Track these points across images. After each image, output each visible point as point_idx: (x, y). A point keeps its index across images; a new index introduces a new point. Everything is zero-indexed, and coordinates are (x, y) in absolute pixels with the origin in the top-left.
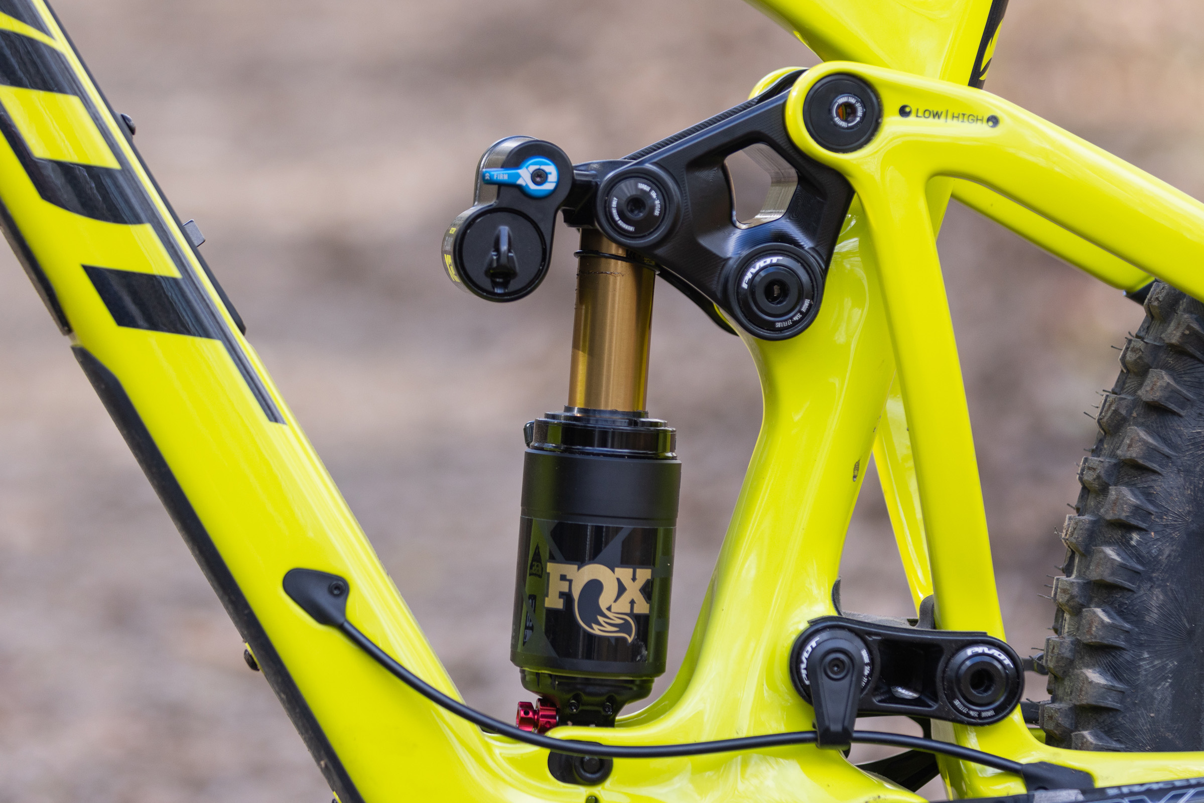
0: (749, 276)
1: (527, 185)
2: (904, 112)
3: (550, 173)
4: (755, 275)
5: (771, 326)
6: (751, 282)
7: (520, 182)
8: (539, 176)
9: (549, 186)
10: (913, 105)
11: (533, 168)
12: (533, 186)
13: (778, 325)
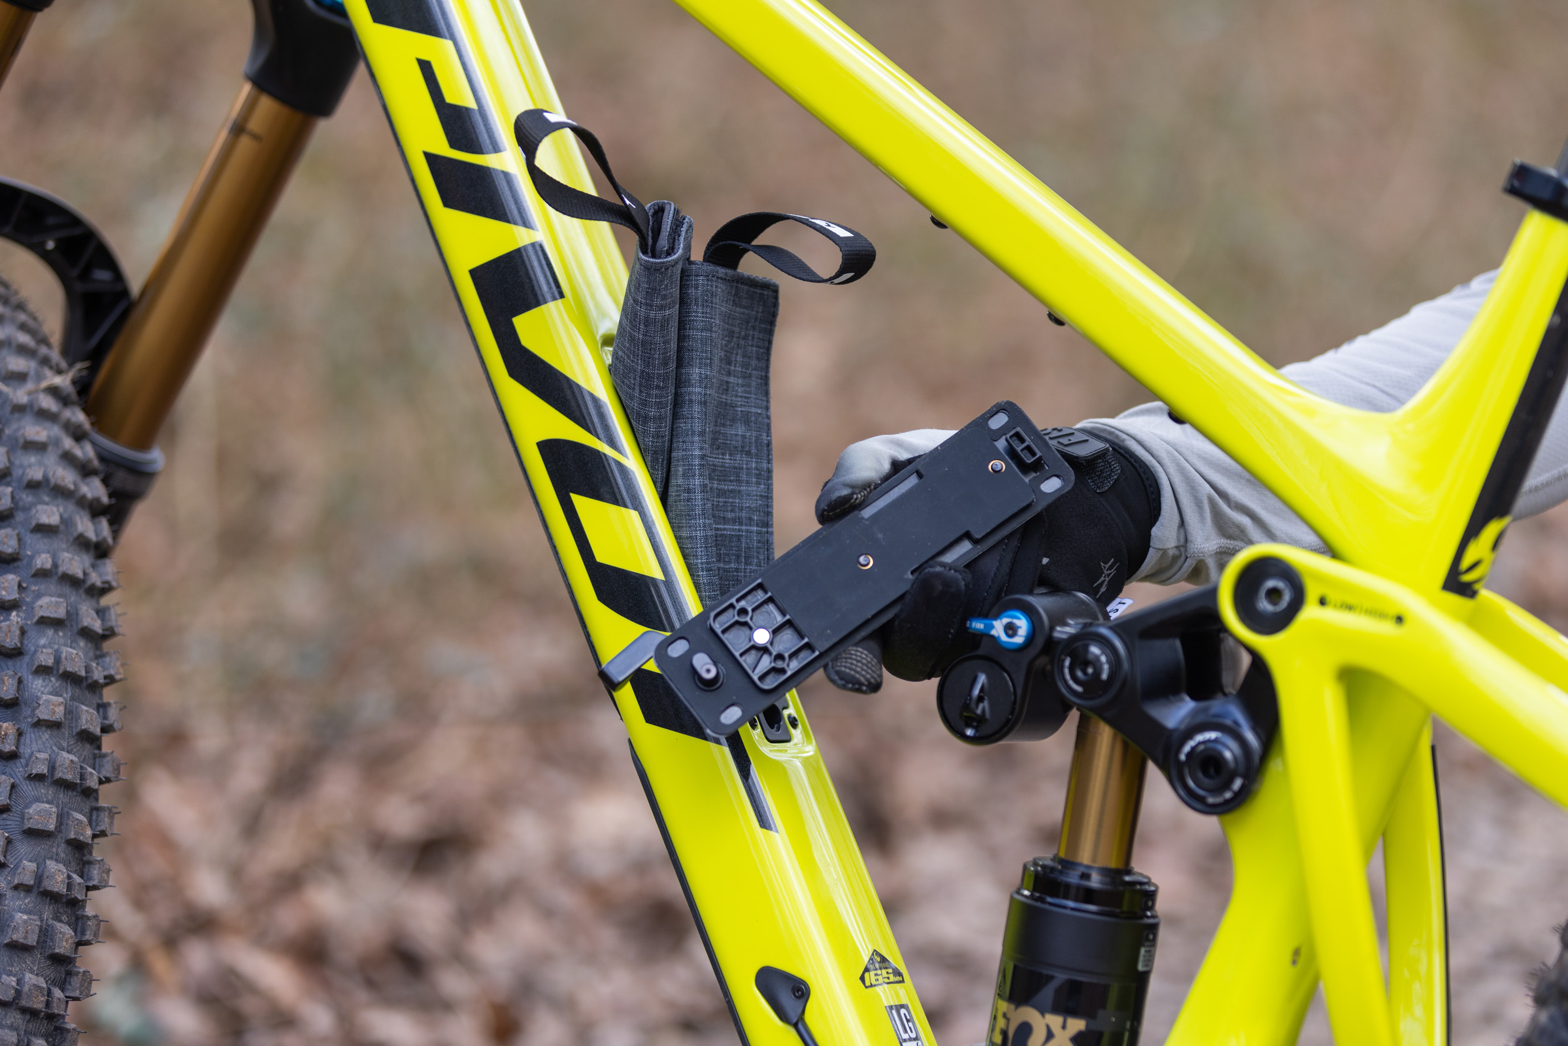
0: (1187, 748)
1: (999, 637)
2: (1323, 602)
3: (1020, 627)
4: (1193, 749)
5: (1201, 800)
6: (1189, 755)
7: (993, 632)
8: (1011, 629)
9: (1019, 640)
10: (1332, 596)
11: (1005, 621)
12: (1004, 638)
13: (1211, 800)
